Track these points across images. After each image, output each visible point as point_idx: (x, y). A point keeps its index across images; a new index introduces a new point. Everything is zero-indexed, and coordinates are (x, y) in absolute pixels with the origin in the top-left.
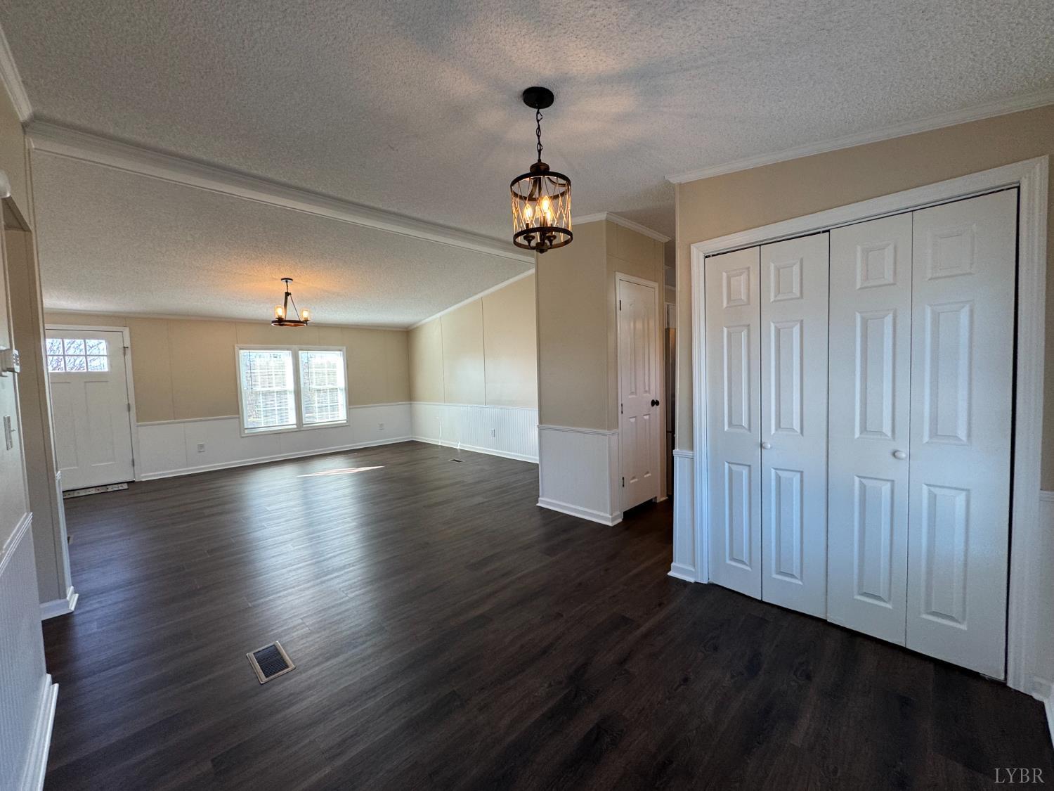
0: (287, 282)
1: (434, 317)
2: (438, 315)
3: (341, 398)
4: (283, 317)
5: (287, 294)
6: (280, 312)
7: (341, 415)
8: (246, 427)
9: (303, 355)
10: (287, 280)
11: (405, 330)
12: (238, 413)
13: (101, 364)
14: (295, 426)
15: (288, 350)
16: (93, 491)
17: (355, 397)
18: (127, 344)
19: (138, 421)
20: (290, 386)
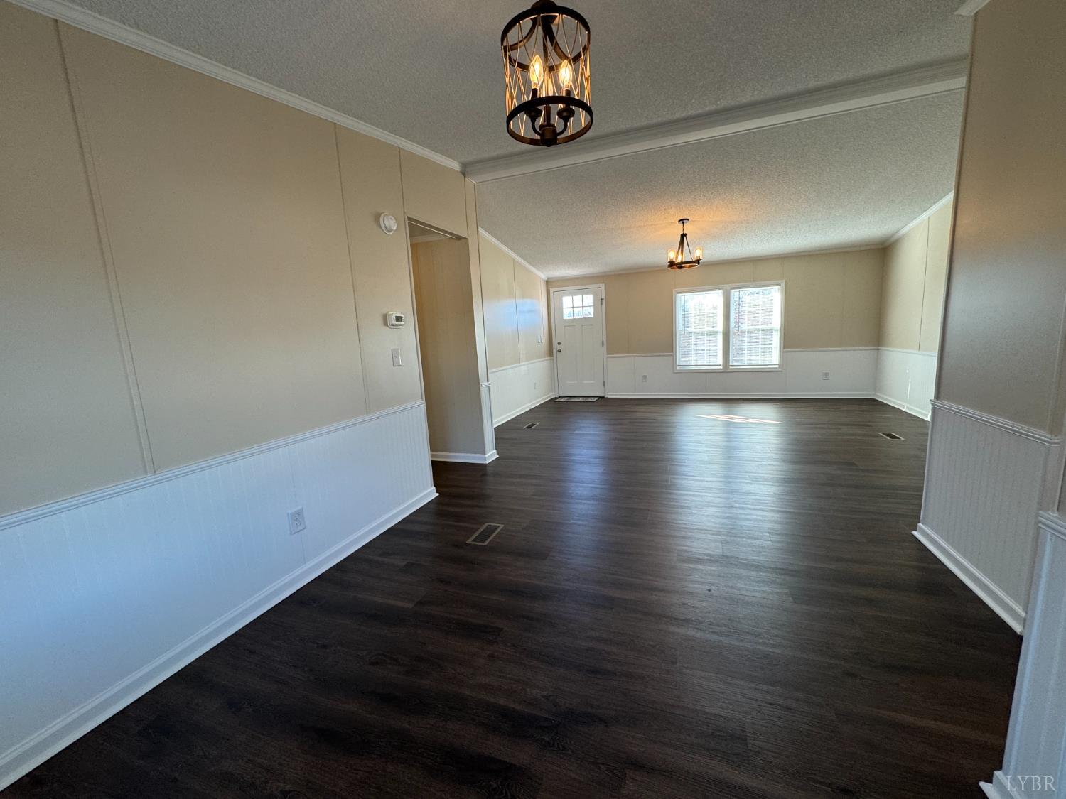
0: (683, 223)
1: (919, 220)
2: (925, 216)
3: (776, 339)
4: (674, 260)
5: (683, 235)
6: (672, 255)
7: (773, 358)
8: (678, 364)
9: (735, 294)
10: (683, 221)
11: (881, 247)
12: (672, 352)
13: (590, 312)
14: (721, 367)
15: (720, 289)
16: (581, 399)
17: (791, 340)
18: (603, 297)
19: (608, 354)
20: (720, 327)
